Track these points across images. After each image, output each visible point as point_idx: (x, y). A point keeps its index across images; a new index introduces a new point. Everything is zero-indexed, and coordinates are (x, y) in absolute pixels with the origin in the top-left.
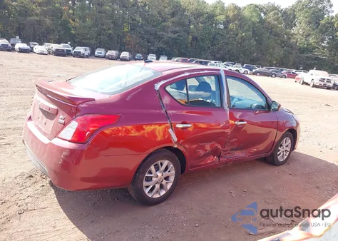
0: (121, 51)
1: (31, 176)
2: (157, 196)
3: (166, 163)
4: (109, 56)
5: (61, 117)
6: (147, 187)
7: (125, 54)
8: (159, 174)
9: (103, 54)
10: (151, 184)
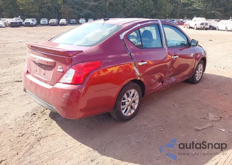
0: (59, 19)
1: (34, 114)
2: (130, 114)
3: (133, 91)
4: (51, 23)
5: (59, 67)
6: (123, 109)
7: (63, 21)
8: (130, 100)
9: (47, 23)
10: (125, 107)
